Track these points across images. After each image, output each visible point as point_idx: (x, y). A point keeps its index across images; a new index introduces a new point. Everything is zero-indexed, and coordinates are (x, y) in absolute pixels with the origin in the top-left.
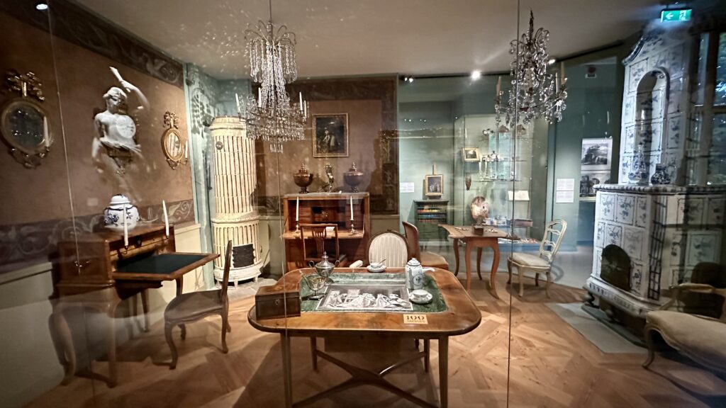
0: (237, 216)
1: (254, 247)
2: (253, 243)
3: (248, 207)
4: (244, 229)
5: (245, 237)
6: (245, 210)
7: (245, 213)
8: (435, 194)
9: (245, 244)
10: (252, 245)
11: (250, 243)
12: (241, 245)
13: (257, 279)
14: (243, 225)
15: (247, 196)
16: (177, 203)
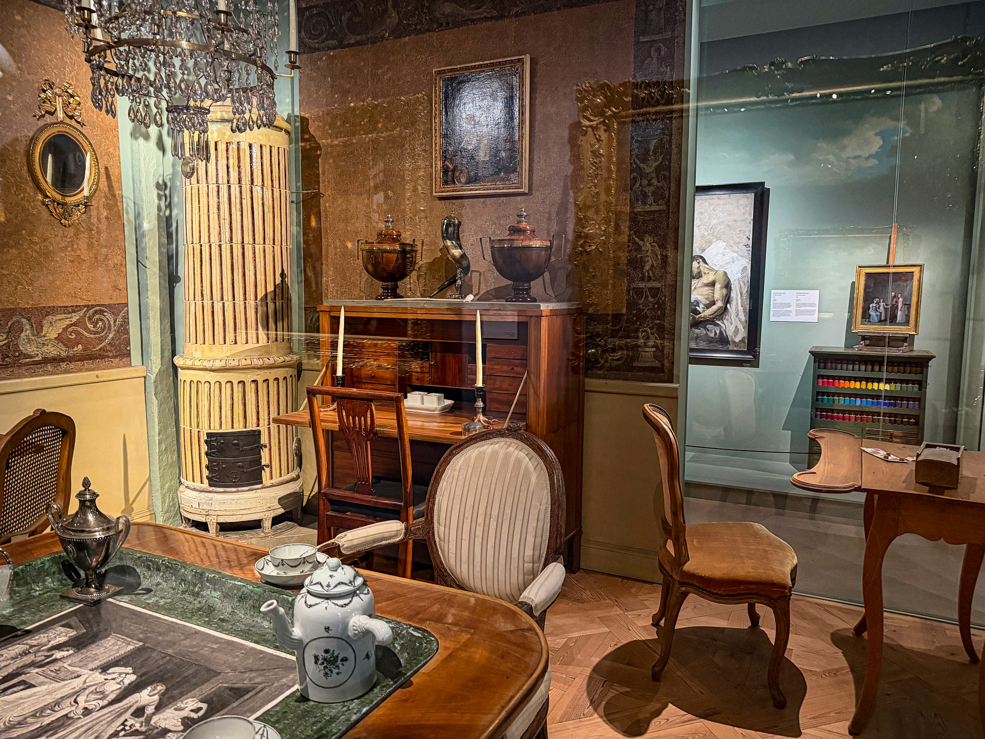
0: (221, 354)
1: (264, 440)
2: (263, 429)
3: (252, 333)
4: (238, 389)
5: (238, 409)
6: (241, 338)
7: (241, 347)
8: (889, 330)
9: (239, 427)
10: (256, 435)
11: (252, 426)
12: (227, 429)
13: (267, 524)
14: (235, 377)
15: (251, 302)
16: (75, 309)
